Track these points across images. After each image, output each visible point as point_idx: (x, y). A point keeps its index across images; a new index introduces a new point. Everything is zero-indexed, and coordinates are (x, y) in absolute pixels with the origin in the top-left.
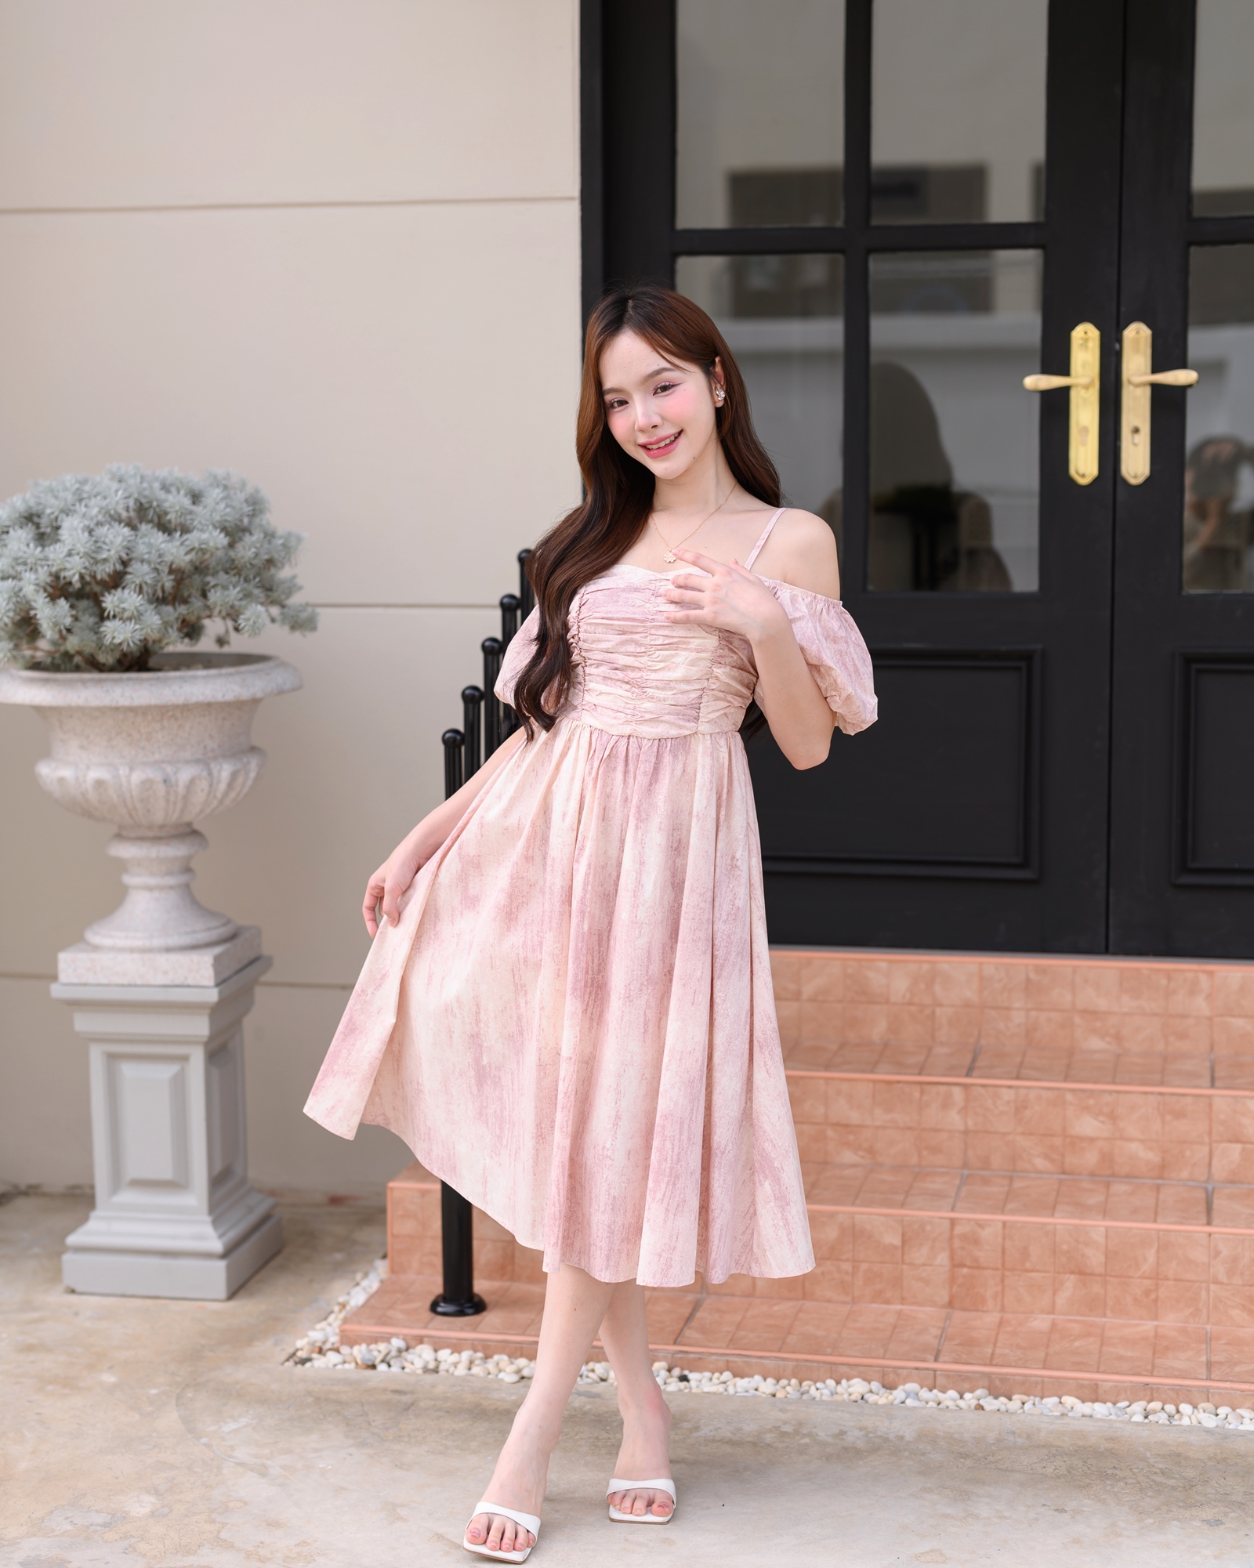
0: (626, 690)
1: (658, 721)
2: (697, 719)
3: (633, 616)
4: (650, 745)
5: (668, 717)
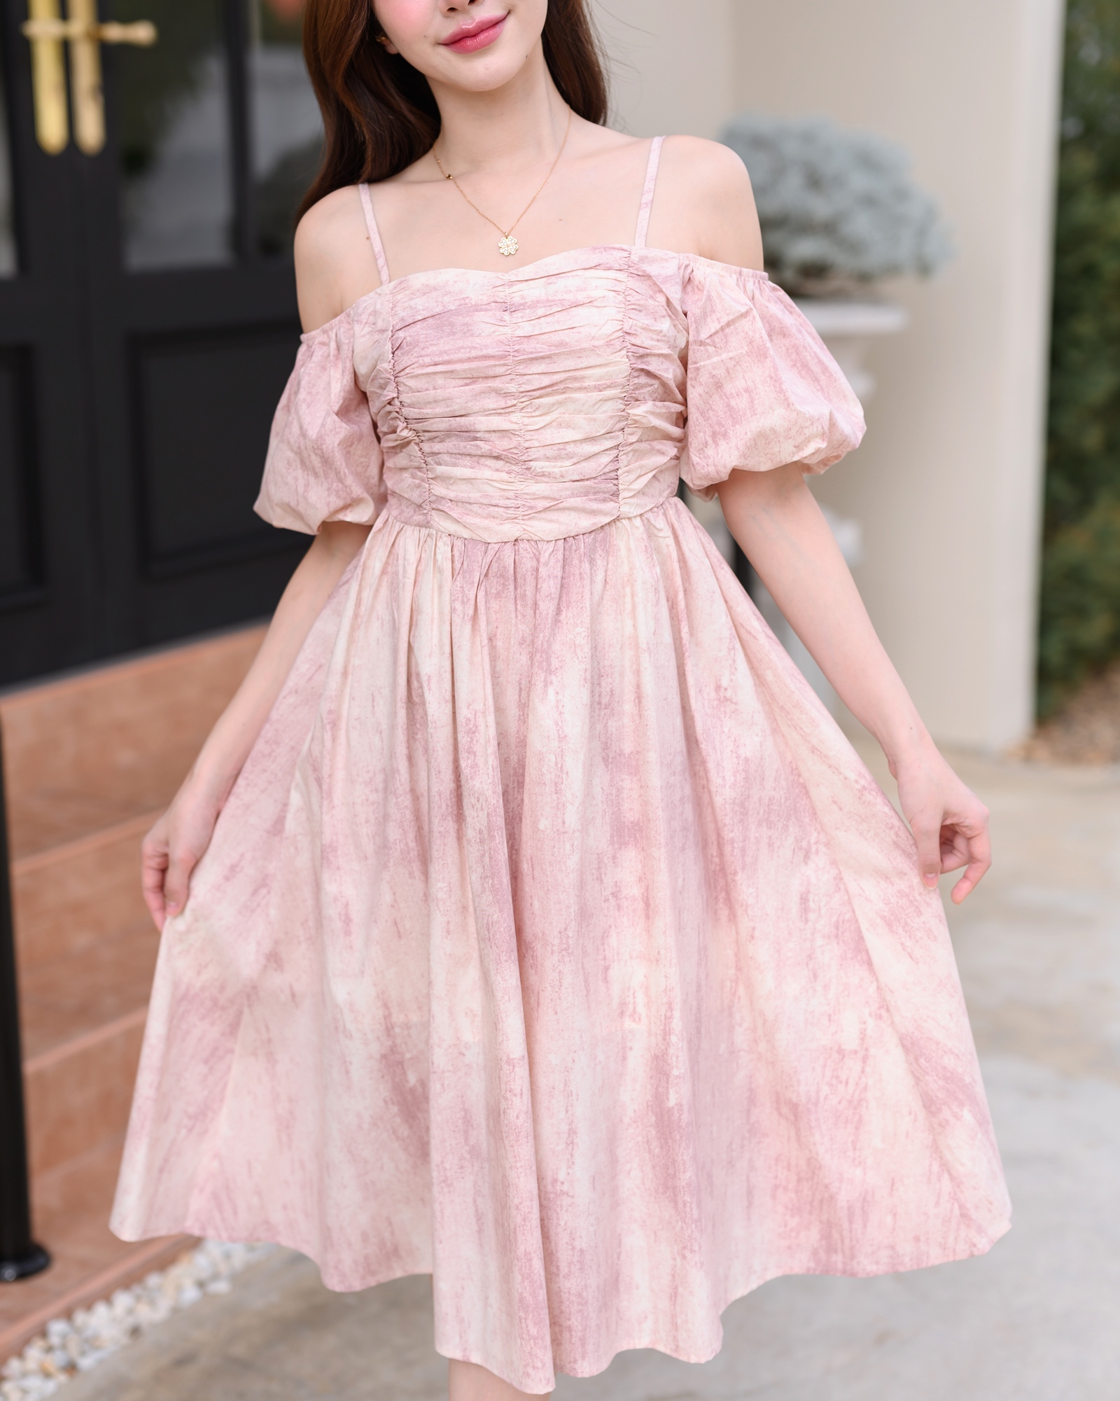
0: (497, 470)
1: (558, 510)
2: (616, 494)
3: (484, 352)
4: (552, 549)
5: (573, 500)
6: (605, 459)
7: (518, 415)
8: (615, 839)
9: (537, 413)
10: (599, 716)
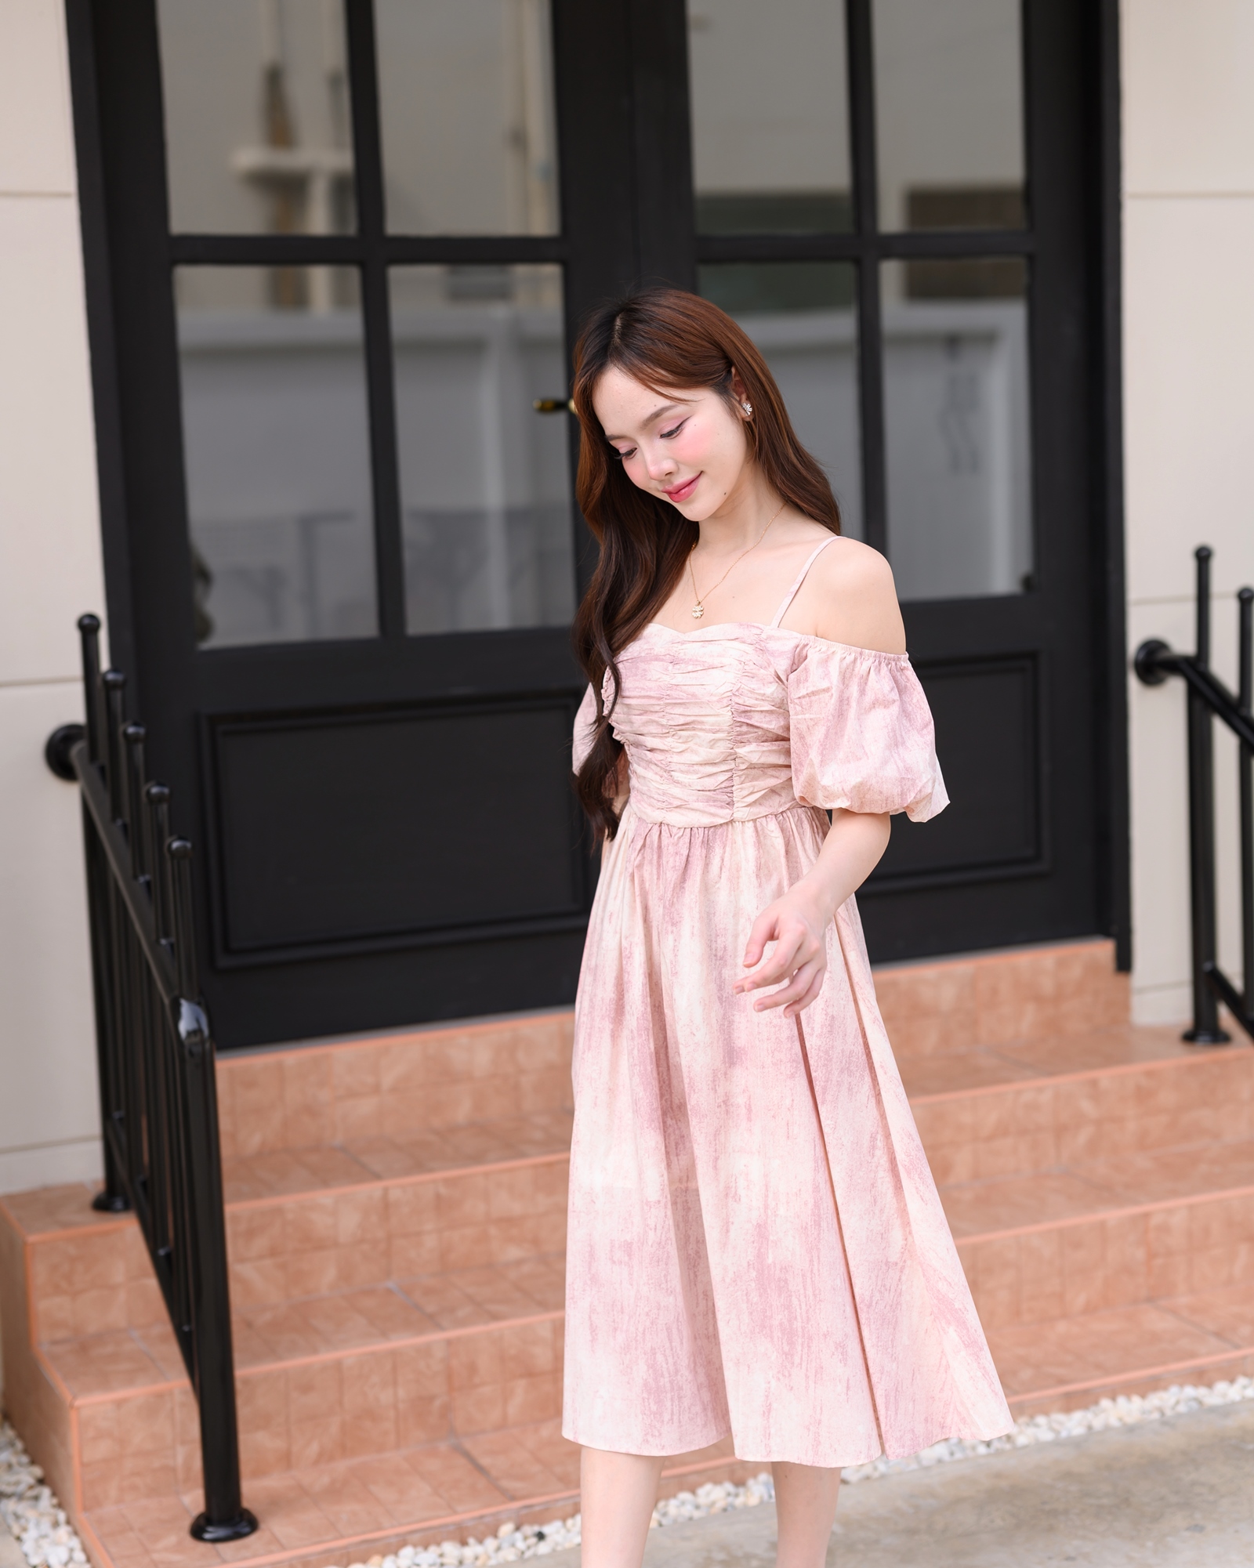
3: (648, 693)
5: (697, 804)
6: (723, 778)
7: (670, 739)
9: (680, 741)
10: (715, 965)
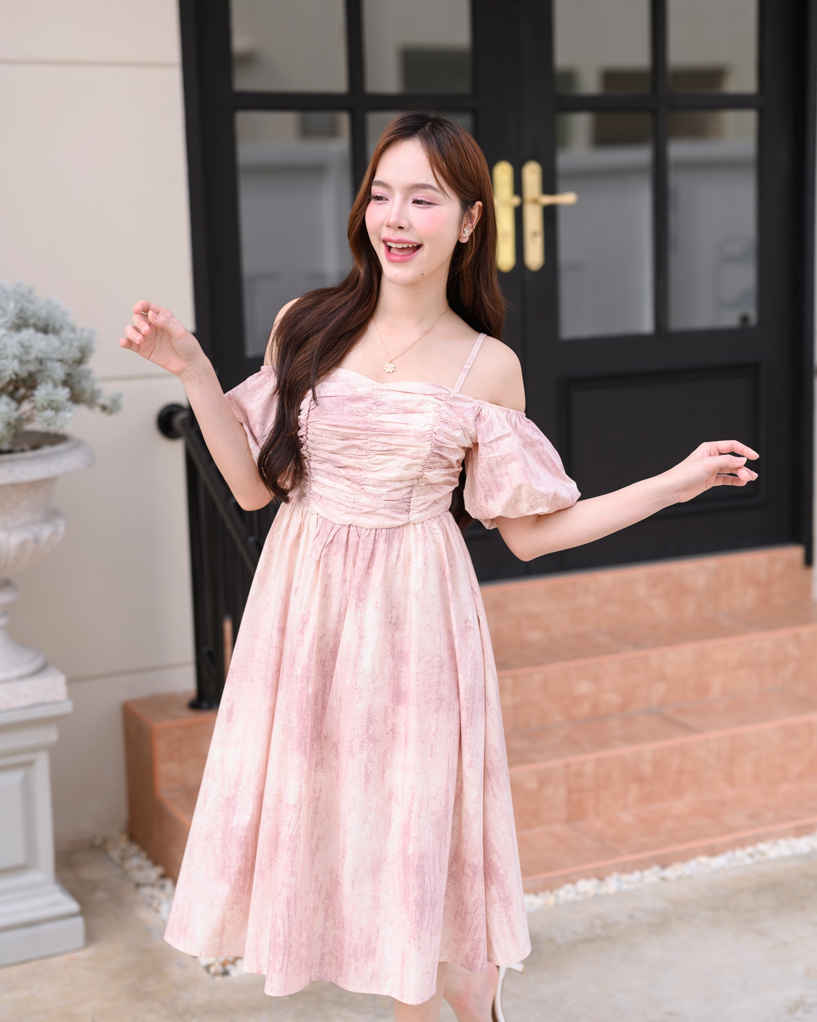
0: (347, 486)
1: (375, 514)
2: (408, 511)
3: (357, 425)
4: (368, 533)
5: (384, 510)
6: (405, 491)
7: (366, 461)
8: (395, 699)
10: (390, 629)
